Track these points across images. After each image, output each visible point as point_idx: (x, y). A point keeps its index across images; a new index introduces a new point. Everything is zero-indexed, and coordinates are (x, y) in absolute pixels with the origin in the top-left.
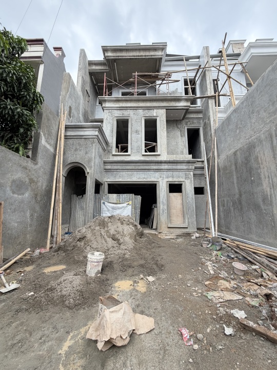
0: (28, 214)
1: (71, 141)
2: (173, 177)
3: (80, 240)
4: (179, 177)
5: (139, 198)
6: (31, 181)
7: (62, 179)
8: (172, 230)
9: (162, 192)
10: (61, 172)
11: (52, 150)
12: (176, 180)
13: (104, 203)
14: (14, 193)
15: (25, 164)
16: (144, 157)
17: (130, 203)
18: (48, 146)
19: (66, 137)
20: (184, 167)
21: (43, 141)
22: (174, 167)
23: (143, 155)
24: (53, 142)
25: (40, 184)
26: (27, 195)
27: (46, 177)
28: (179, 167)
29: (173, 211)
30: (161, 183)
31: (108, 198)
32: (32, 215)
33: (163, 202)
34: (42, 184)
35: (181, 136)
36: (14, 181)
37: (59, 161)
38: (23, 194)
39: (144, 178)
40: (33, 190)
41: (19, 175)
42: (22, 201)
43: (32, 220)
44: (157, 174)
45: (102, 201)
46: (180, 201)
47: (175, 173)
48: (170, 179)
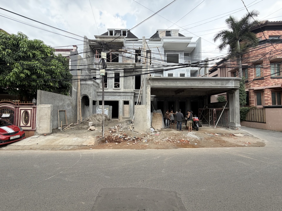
0: (71, 113)
1: (83, 86)
2: (125, 98)
3: (87, 120)
4: (128, 98)
5: (111, 107)
6: (71, 103)
7: (80, 101)
8: (124, 119)
9: (121, 104)
10: (80, 98)
11: (76, 90)
12: (126, 100)
13: (97, 109)
14: (67, 107)
15: (69, 98)
16: (114, 90)
17: (108, 108)
18: (75, 90)
19: (81, 84)
20: (130, 94)
21: (73, 89)
22: (126, 94)
23: (113, 89)
24: (76, 88)
25: (73, 103)
26: (70, 107)
27: (75, 101)
28: (128, 94)
29: (125, 112)
30: (120, 101)
31: (99, 107)
32: (72, 113)
33: (121, 108)
34: (74, 103)
35: (132, 79)
36: (67, 104)
37: (79, 95)
38: (69, 107)
39: (114, 99)
40: (72, 106)
41: (68, 102)
42: (69, 110)
43: (72, 115)
44: (119, 97)
45: (96, 108)
46: (128, 108)
47: (126, 97)
48: (124, 99)
